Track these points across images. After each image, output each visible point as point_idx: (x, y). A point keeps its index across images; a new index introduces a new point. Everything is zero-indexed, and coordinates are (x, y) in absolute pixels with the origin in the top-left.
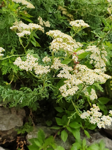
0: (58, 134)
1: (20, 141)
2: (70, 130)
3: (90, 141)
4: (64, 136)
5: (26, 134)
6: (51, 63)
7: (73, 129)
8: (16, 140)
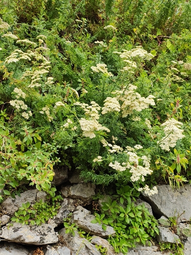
0: (118, 199)
1: (94, 204)
2: (125, 197)
3: (136, 203)
4: (122, 201)
5: (98, 200)
6: (126, 165)
7: (126, 196)
8: (92, 203)
